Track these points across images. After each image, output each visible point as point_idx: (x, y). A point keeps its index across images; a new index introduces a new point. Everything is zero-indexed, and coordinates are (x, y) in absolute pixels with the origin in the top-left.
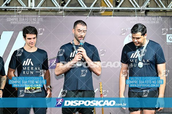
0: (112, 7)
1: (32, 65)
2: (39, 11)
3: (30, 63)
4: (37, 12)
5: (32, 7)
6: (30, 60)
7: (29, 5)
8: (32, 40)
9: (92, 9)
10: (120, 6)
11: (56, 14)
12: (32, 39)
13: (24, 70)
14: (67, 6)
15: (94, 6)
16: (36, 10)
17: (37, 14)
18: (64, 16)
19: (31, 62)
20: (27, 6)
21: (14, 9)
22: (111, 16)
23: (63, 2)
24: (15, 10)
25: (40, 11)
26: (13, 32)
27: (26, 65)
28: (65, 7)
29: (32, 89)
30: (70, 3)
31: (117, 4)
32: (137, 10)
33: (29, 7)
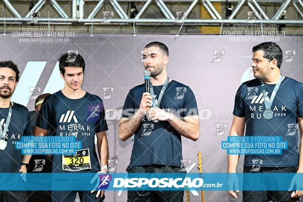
0: (219, 19)
1: (76, 121)
2: (91, 25)
3: (72, 119)
4: (88, 28)
5: (78, 18)
6: (73, 112)
7: (74, 16)
8: (76, 78)
9: (185, 23)
10: (234, 18)
11: (121, 31)
12: (76, 76)
13: (61, 131)
14: (141, 17)
15: (188, 17)
16: (85, 24)
17: (88, 30)
18: (135, 35)
19: (74, 116)
20: (71, 17)
21: (47, 21)
22: (219, 34)
23: (134, 9)
24: (49, 23)
25: (94, 25)
26: (46, 62)
27: (65, 121)
28: (137, 19)
29: (74, 164)
30: (147, 12)
31: (229, 13)
32: (263, 23)
33: (74, 19)
